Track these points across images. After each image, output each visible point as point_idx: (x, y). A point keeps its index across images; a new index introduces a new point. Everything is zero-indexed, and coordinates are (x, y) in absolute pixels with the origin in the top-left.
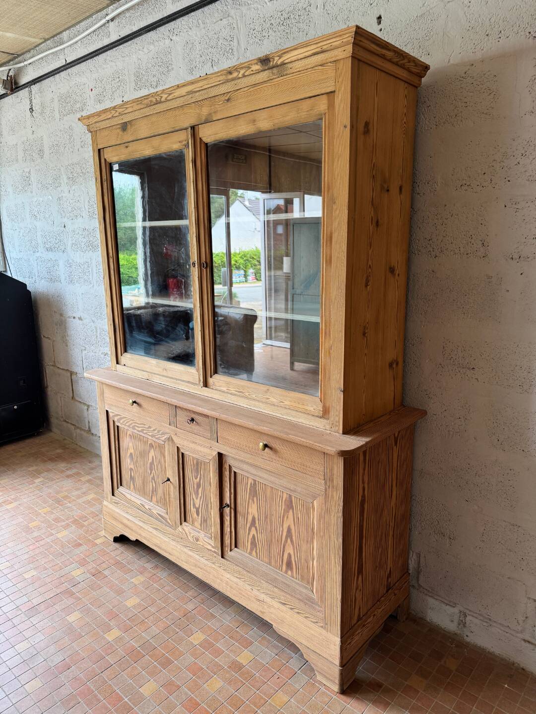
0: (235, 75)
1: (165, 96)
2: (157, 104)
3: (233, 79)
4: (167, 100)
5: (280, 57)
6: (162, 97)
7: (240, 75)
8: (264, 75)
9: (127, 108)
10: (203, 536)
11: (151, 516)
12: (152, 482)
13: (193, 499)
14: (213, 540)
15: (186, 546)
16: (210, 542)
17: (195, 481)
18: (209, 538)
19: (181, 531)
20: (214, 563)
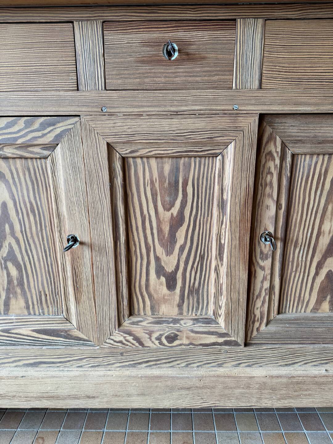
10: (187, 324)
11: (14, 345)
12: (6, 268)
13: (157, 259)
14: (221, 321)
15: (140, 363)
16: (212, 328)
17: (166, 216)
18: (208, 321)
19: (121, 339)
20: (220, 365)
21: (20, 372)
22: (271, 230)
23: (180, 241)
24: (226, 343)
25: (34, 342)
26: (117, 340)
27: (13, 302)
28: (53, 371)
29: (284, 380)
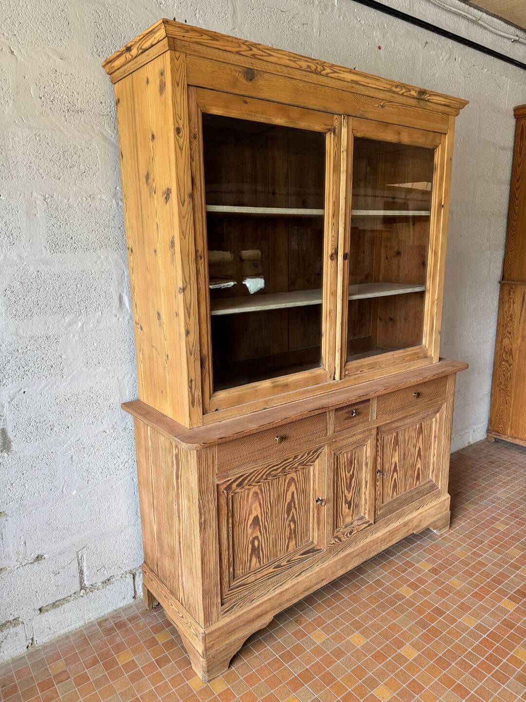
0: (398, 90)
1: (328, 70)
2: (313, 72)
3: (394, 92)
4: (327, 75)
5: (430, 95)
6: (324, 69)
7: (401, 93)
8: (413, 102)
9: (270, 55)
10: (356, 523)
11: (291, 567)
12: (290, 526)
13: (345, 496)
14: (367, 516)
15: (339, 552)
16: (364, 521)
17: (348, 475)
18: (362, 518)
19: (334, 542)
20: (366, 538)
21: (295, 581)
22: (379, 469)
23: (353, 485)
24: (369, 526)
25: (301, 560)
26: (332, 543)
27: (290, 543)
28: (308, 574)
29: (387, 534)
